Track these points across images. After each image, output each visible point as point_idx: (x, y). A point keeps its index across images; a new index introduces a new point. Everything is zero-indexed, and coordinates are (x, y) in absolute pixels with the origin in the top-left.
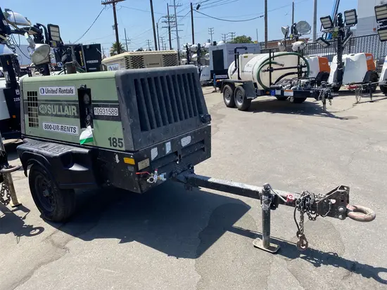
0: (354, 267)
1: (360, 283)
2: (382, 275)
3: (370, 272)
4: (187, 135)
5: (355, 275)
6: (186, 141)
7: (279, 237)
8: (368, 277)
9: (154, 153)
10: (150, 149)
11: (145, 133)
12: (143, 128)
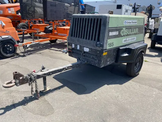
0: (14, 106)
1: (7, 103)
2: (3, 111)
3: (7, 109)
5: (11, 104)
6: (86, 50)
7: (49, 95)
8: (6, 107)
10: (72, 44)
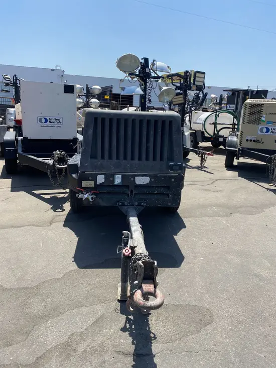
4: (146, 176)
6: (142, 180)
9: (101, 179)
10: (97, 175)
11: (94, 160)
12: (93, 157)
